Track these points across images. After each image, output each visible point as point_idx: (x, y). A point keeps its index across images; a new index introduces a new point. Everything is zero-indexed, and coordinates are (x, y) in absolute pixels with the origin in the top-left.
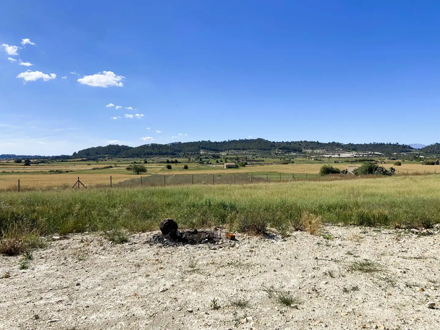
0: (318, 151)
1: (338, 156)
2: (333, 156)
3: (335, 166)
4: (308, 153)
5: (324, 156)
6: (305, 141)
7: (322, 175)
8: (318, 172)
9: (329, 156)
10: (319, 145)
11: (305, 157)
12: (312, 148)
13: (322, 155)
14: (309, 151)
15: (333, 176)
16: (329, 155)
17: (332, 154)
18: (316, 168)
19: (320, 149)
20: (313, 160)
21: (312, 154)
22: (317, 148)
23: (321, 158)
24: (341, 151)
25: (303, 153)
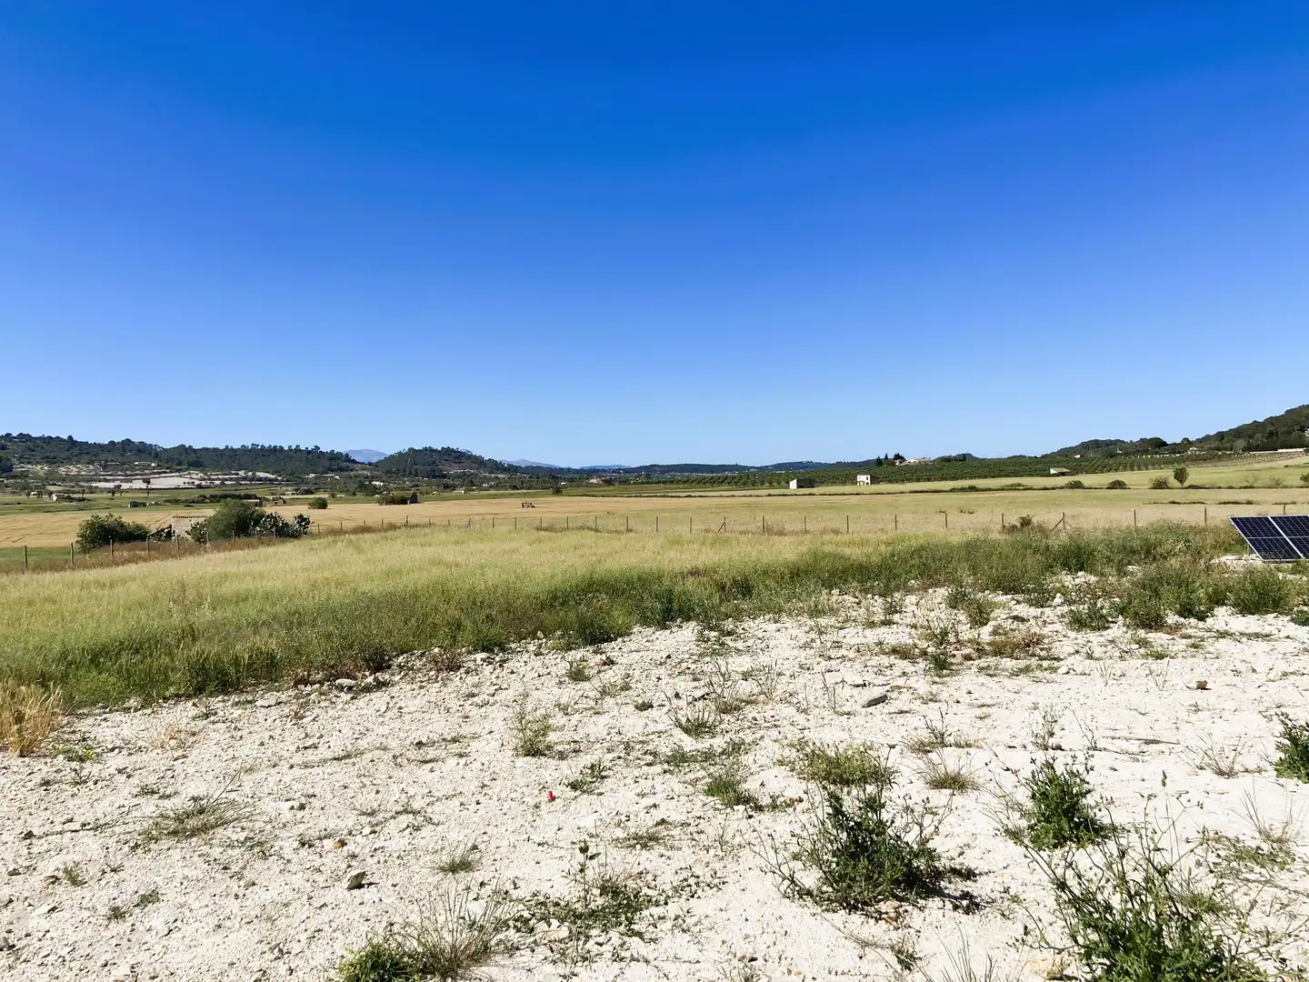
0: (74, 470)
1: (144, 486)
2: (125, 486)
3: (131, 518)
4: (37, 477)
5: (94, 485)
6: (21, 435)
7: (85, 550)
8: (71, 539)
9: (111, 485)
10: (76, 451)
11: (26, 489)
12: (51, 461)
13: (88, 481)
14: (41, 469)
15: (122, 552)
16: (114, 481)
17: (122, 481)
18: (65, 528)
19: (78, 462)
20: (55, 498)
21: (51, 478)
22: (69, 460)
23: (83, 492)
24: (154, 468)
25: (15, 477)
